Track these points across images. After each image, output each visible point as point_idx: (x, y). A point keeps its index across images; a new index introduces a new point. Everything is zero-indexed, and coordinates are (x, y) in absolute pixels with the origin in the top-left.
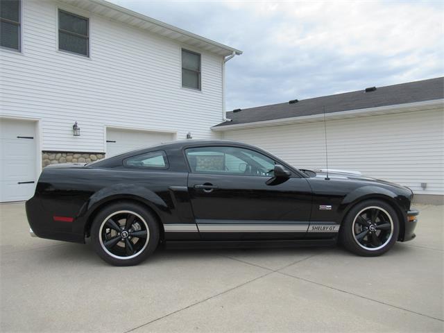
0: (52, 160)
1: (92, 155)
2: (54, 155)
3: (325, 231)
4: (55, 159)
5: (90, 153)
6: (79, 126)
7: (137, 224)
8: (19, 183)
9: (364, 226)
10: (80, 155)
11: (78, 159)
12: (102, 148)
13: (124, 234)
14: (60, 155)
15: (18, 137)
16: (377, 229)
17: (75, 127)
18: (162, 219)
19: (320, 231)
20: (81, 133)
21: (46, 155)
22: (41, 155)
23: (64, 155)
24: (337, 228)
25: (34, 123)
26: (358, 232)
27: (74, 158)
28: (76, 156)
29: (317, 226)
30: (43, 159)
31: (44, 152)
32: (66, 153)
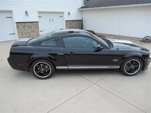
0: (20, 25)
1: (33, 23)
2: (20, 24)
3: (114, 68)
4: (21, 25)
5: (33, 22)
6: (27, 12)
7: (47, 66)
8: (10, 34)
9: (129, 66)
10: (29, 23)
11: (29, 24)
12: (37, 20)
13: (42, 70)
14: (22, 23)
15: (6, 17)
16: (134, 67)
17: (26, 12)
18: (55, 65)
19: (112, 68)
20: (29, 15)
21: (17, 24)
22: (15, 24)
23: (24, 23)
24: (119, 67)
25: (11, 12)
26: (126, 68)
27: (27, 24)
28: (28, 23)
29: (111, 66)
30: (17, 25)
31: (16, 23)
32: (24, 22)
